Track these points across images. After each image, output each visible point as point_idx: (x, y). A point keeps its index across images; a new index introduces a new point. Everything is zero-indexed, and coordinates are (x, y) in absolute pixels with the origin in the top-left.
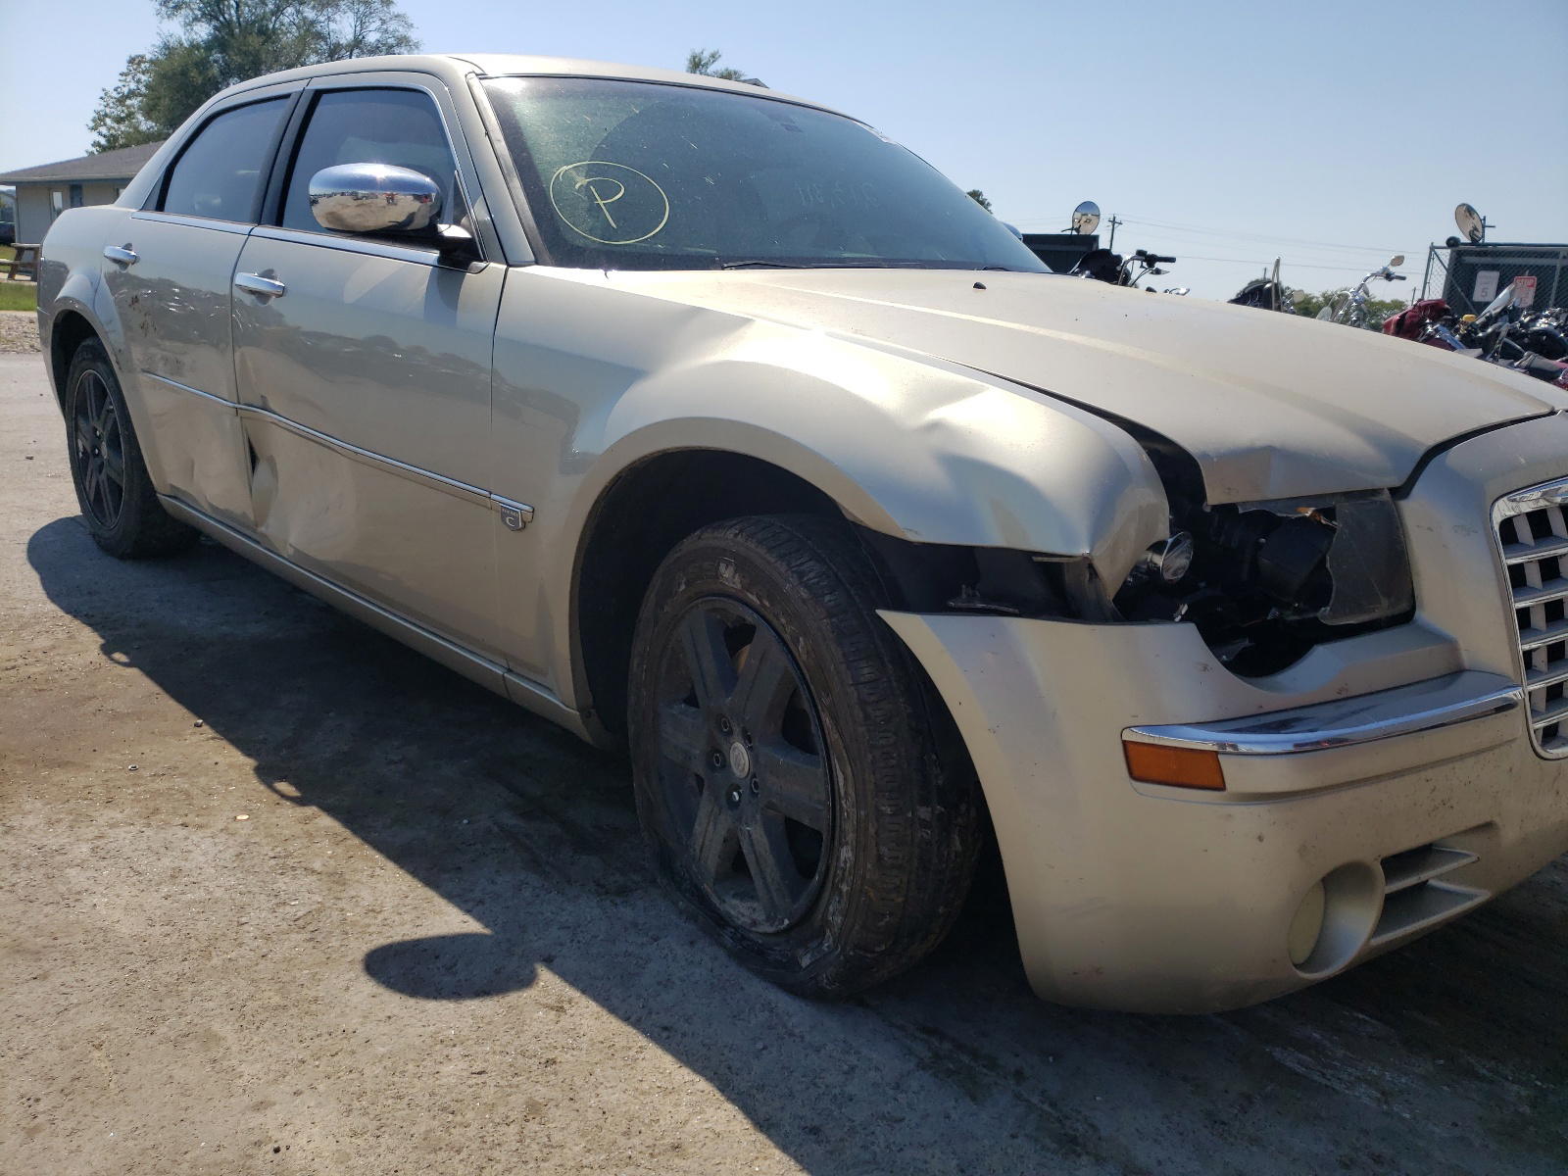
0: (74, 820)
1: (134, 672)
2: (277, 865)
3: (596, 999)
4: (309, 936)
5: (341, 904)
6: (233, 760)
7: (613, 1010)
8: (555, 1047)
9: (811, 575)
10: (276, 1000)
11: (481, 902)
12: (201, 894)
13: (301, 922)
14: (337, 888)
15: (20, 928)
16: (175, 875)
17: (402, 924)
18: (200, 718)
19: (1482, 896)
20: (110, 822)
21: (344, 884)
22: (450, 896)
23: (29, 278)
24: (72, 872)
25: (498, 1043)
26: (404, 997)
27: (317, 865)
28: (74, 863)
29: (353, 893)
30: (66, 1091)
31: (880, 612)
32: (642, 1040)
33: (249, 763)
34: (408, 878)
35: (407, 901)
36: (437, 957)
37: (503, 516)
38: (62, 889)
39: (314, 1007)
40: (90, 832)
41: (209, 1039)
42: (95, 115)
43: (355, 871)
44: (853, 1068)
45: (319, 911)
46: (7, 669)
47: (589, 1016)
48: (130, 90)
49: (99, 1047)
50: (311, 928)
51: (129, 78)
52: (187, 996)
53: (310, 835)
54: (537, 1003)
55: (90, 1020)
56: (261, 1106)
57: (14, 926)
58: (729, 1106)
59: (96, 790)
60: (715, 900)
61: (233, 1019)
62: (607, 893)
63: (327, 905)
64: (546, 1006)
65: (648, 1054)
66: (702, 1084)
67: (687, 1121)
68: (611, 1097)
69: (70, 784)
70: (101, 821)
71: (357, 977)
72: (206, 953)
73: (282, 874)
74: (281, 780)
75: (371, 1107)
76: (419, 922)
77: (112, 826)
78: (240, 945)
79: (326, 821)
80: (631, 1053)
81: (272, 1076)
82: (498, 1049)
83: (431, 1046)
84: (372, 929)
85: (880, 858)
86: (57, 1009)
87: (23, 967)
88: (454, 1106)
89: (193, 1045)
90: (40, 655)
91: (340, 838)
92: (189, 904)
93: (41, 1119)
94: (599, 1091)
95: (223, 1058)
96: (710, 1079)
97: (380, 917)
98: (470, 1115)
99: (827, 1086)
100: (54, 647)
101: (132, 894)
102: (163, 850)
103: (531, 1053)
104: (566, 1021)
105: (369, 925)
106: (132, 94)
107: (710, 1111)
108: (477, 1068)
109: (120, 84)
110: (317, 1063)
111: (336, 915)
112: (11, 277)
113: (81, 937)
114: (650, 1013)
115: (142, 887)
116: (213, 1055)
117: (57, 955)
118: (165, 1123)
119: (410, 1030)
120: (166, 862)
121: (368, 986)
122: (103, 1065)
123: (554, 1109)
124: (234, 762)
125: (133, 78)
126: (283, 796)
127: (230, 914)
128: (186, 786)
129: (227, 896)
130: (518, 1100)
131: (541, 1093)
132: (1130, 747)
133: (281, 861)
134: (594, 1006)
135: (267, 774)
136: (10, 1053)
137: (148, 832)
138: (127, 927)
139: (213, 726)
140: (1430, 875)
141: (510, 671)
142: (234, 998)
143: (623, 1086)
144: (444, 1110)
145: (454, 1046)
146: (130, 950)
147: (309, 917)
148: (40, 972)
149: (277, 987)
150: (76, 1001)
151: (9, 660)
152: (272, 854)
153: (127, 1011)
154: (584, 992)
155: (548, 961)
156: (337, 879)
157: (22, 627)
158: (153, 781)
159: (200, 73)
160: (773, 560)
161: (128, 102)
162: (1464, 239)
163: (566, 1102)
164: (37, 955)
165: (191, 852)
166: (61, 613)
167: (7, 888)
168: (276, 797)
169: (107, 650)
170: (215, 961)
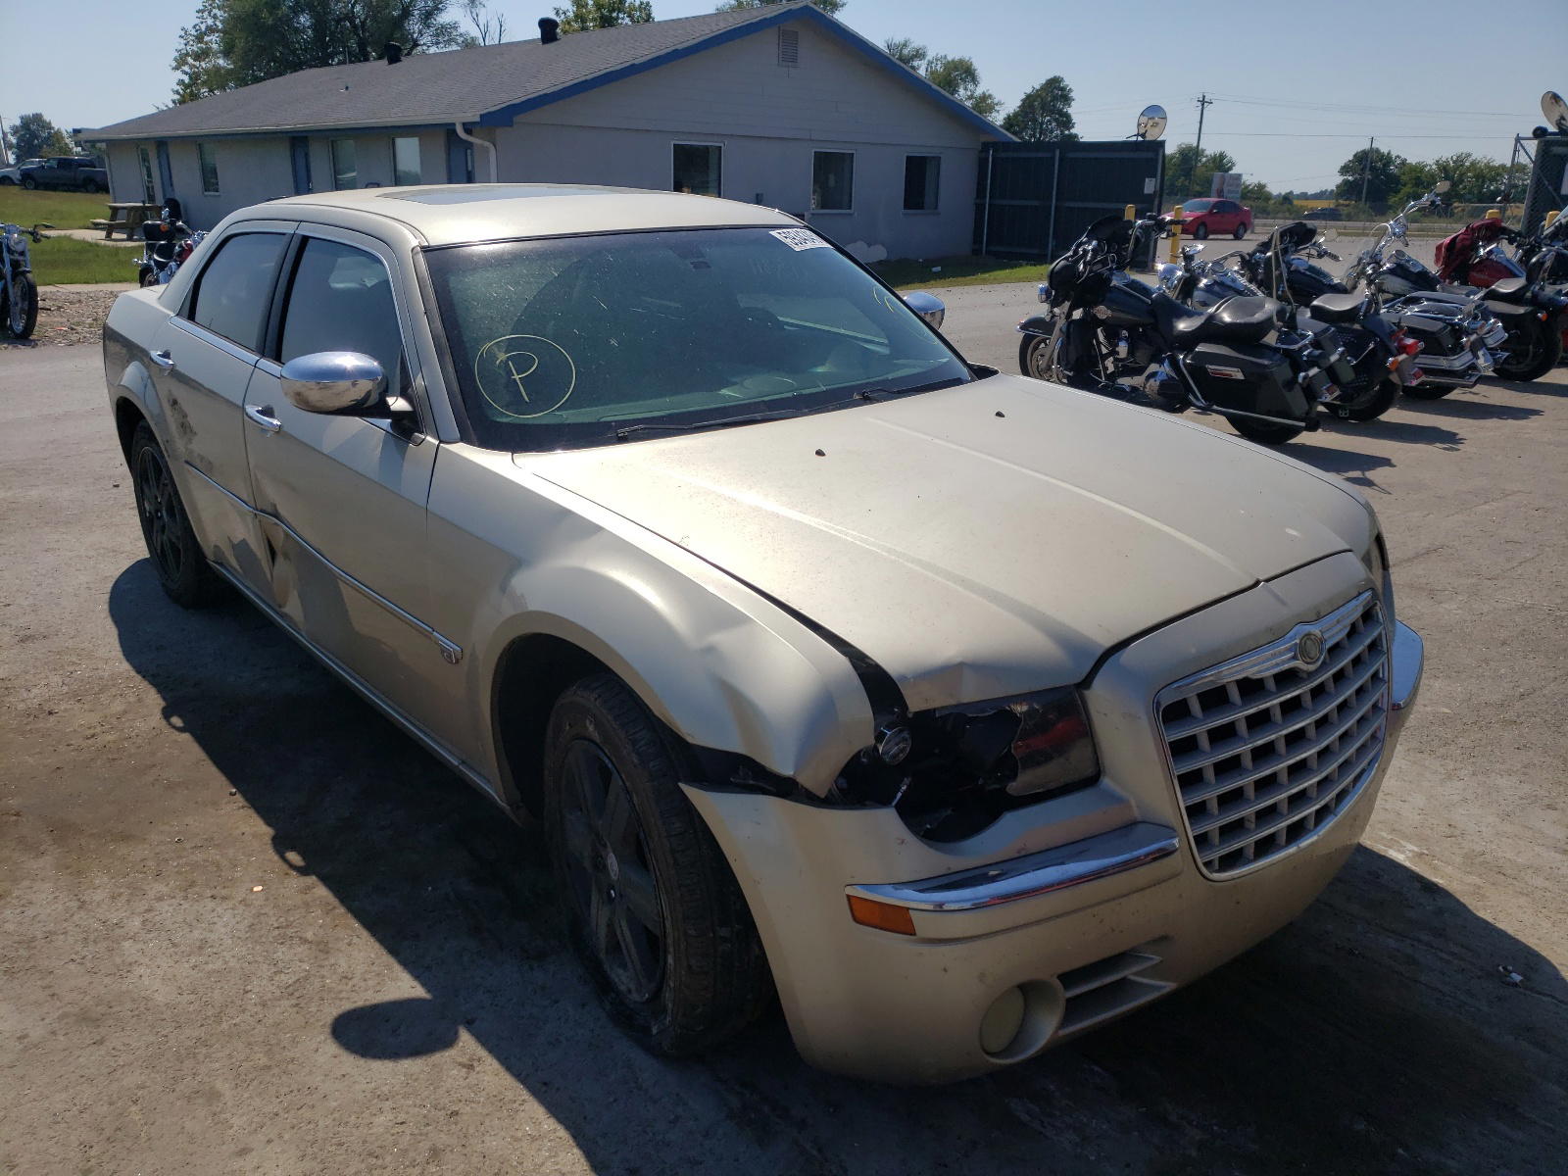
0: (131, 894)
1: (186, 736)
2: (279, 934)
3: (499, 1059)
4: (294, 1002)
5: (324, 972)
6: (255, 829)
7: (509, 1068)
8: (460, 1101)
9: (643, 742)
10: (264, 1061)
11: (428, 968)
12: (218, 965)
13: (291, 989)
14: (322, 956)
15: (86, 999)
16: (203, 945)
17: (366, 990)
18: (235, 786)
19: (1169, 986)
20: (158, 895)
21: (327, 952)
22: (406, 964)
23: (125, 236)
24: (127, 944)
25: (419, 1097)
26: (358, 1057)
27: (309, 935)
28: (129, 936)
29: (333, 961)
30: (111, 1140)
31: (680, 784)
32: (525, 1094)
33: (266, 831)
34: (377, 945)
35: (374, 968)
36: (387, 1021)
37: (443, 651)
38: (118, 960)
39: (290, 1066)
40: (142, 906)
41: (214, 1095)
42: (177, 54)
43: (337, 939)
44: (677, 1118)
45: (306, 978)
46: (88, 738)
47: (492, 1074)
48: (207, 26)
49: (135, 1102)
50: (297, 994)
51: (206, 14)
52: (201, 1057)
53: (307, 904)
54: (455, 1062)
55: (132, 1079)
56: (244, 1152)
57: (82, 996)
58: (576, 1150)
59: (150, 863)
60: (606, 967)
61: (231, 1077)
62: (528, 958)
63: (312, 973)
64: (460, 1064)
65: (526, 1107)
66: (562, 1132)
67: (543, 1164)
68: (492, 1143)
69: (130, 858)
70: (151, 894)
71: (326, 1039)
72: (218, 1018)
73: (282, 943)
74: (293, 849)
75: (321, 1153)
76: (378, 988)
77: (160, 899)
78: (244, 1011)
79: (322, 891)
80: (515, 1106)
81: (254, 1125)
82: (418, 1102)
83: (369, 1101)
84: (343, 995)
85: (690, 967)
86: (108, 1070)
87: (87, 1033)
88: (379, 1151)
89: (200, 1101)
90: (114, 721)
91: (330, 907)
92: (210, 974)
93: (93, 1162)
94: (484, 1138)
95: (220, 1112)
96: (567, 1128)
97: (351, 983)
98: (389, 1158)
99: (654, 1134)
100: (125, 712)
101: (169, 965)
102: (195, 923)
103: (442, 1105)
104: (473, 1078)
105: (341, 992)
106: (211, 30)
107: (562, 1155)
108: (399, 1120)
109: (198, 21)
110: (286, 1116)
111: (317, 983)
112: (109, 236)
113: (129, 1005)
114: (537, 1070)
115: (177, 958)
116: (214, 1109)
117: (111, 1022)
118: (176, 1166)
119: (357, 1087)
120: (196, 934)
121: (332, 1048)
122: (137, 1118)
123: (449, 1154)
124: (256, 829)
125: (210, 13)
126: (292, 866)
127: (240, 982)
128: (218, 857)
129: (238, 966)
130: (425, 1145)
131: (442, 1139)
132: (853, 901)
133: (282, 931)
134: (496, 1064)
135: (281, 844)
136: (75, 1109)
137: (186, 905)
138: (162, 995)
139: (245, 794)
140: (1129, 972)
141: (463, 762)
142: (234, 1060)
143: (503, 1134)
144: (370, 1154)
145: (387, 1100)
146: (164, 1016)
147: (297, 985)
148: (99, 1038)
149: (266, 1048)
150: (122, 1064)
151: (90, 728)
152: (276, 925)
153: (158, 1072)
154: (490, 1051)
155: (469, 1024)
156: (323, 948)
157: (101, 691)
158: (193, 853)
159: (271, 14)
160: (616, 727)
161: (206, 39)
162: (1552, 129)
163: (460, 1149)
164: (96, 1022)
165: (215, 923)
166: (133, 673)
167: (78, 961)
168: (285, 867)
169: (167, 714)
170: (225, 1026)
